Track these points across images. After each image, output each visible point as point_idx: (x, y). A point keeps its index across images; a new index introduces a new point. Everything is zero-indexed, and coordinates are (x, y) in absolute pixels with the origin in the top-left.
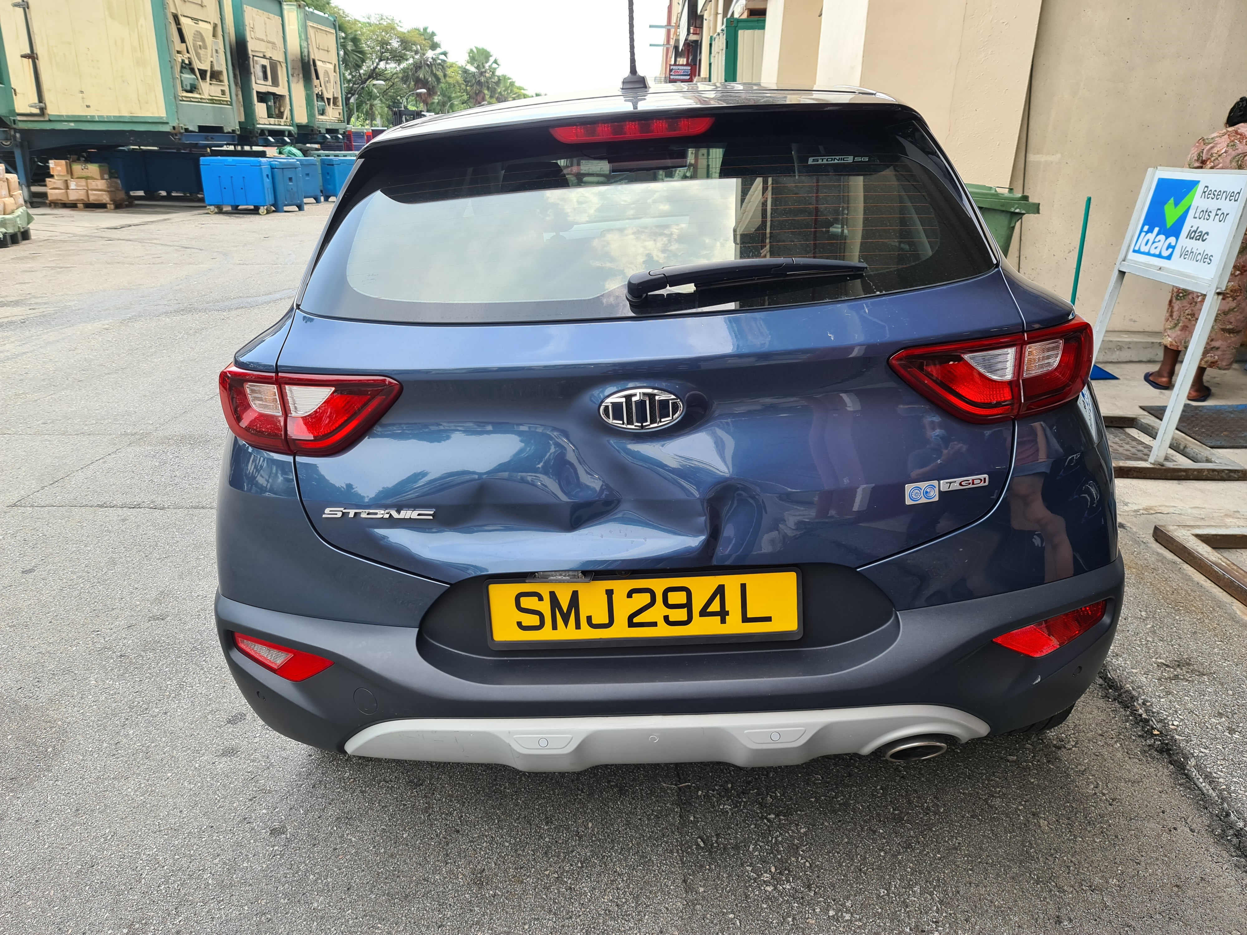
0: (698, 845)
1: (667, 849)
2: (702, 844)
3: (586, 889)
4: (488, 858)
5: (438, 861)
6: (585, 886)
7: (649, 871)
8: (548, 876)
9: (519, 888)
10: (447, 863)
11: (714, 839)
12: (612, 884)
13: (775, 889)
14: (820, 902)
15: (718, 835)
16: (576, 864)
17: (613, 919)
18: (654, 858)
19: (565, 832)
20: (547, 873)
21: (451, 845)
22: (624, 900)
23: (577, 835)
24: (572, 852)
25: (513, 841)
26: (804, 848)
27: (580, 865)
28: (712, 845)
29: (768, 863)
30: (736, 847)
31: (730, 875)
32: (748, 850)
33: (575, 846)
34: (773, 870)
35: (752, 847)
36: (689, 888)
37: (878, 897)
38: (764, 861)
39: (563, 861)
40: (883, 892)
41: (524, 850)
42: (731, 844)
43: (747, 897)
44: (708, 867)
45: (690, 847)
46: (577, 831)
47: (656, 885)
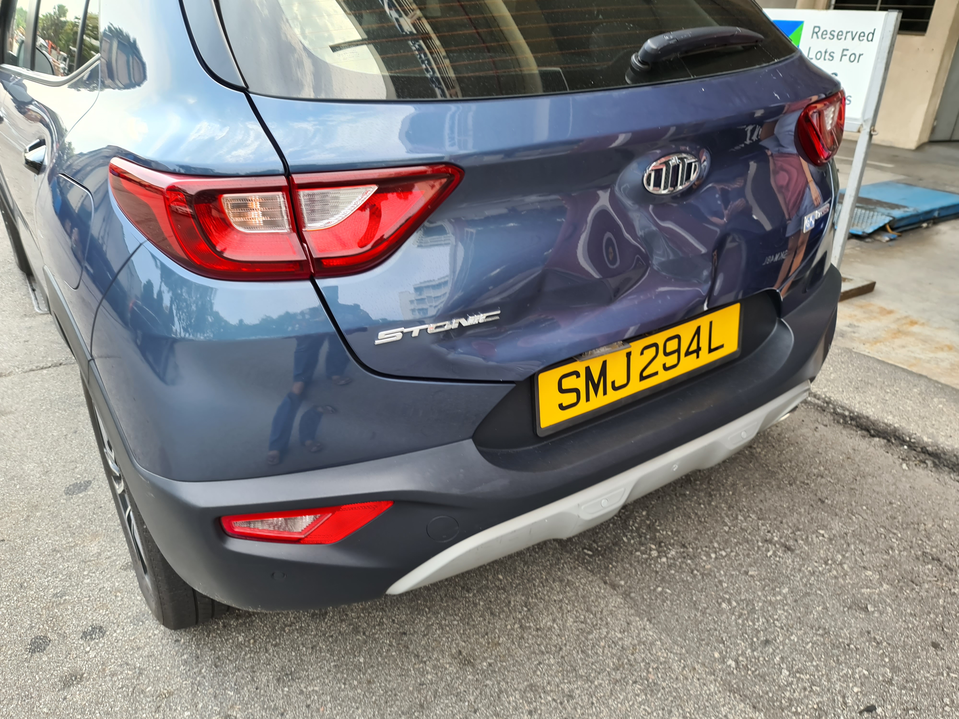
0: (588, 555)
1: (571, 568)
2: (590, 553)
3: (549, 623)
4: (453, 640)
5: (415, 664)
6: (546, 621)
7: (577, 589)
8: (513, 629)
9: (501, 649)
10: (425, 662)
11: (595, 545)
12: (563, 610)
13: (667, 558)
14: (700, 553)
15: (594, 541)
16: (523, 610)
17: (589, 633)
18: (570, 578)
19: (488, 591)
20: (509, 627)
21: (411, 647)
22: (582, 617)
23: (499, 589)
24: (510, 602)
25: (458, 618)
26: (657, 524)
27: (525, 609)
28: (597, 549)
29: (646, 544)
30: (615, 544)
31: (631, 565)
32: (624, 541)
33: (507, 597)
34: (653, 547)
35: (625, 539)
36: (614, 586)
37: (727, 533)
38: (642, 544)
39: (511, 612)
40: (726, 529)
41: (473, 620)
42: (609, 543)
43: (657, 572)
44: (610, 566)
45: (584, 559)
46: (496, 586)
47: (591, 595)
